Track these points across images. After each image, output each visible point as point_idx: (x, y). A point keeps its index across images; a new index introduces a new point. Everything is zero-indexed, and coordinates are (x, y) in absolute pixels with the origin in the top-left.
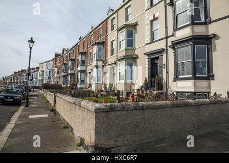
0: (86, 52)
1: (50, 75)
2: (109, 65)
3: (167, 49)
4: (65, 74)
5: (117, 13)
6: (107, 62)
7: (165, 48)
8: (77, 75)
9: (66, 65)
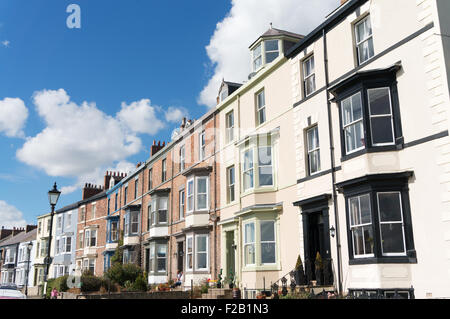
0: (169, 190)
1: (68, 249)
2: (224, 225)
3: (335, 196)
4: (114, 246)
5: (236, 101)
6: (218, 219)
7: (331, 192)
8: (148, 250)
9: (115, 220)
